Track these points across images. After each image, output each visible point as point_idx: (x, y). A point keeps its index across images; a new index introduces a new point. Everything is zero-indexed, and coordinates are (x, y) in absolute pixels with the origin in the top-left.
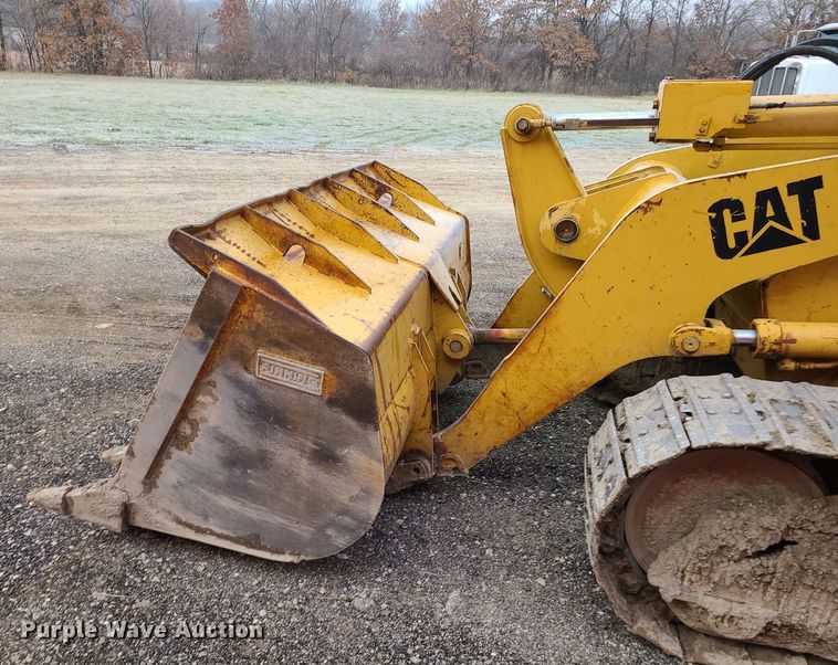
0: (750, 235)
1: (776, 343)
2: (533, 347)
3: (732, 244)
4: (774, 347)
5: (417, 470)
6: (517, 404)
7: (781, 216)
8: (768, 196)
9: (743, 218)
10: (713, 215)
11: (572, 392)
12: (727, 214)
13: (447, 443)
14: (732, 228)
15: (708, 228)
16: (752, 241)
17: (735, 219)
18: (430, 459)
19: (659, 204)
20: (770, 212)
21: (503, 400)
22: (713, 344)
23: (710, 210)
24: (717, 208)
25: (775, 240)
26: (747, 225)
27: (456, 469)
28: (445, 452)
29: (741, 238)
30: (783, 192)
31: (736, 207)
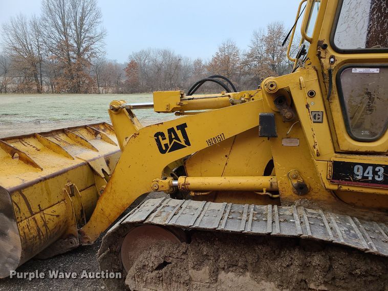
0: (169, 145)
1: (183, 185)
2: (109, 190)
3: (164, 148)
4: (183, 186)
5: (71, 243)
6: (107, 213)
7: (177, 138)
8: (171, 131)
9: (165, 139)
10: (156, 138)
11: (124, 208)
12: (160, 137)
13: (85, 231)
14: (163, 143)
15: (155, 143)
16: (170, 147)
17: (163, 139)
18: (76, 238)
19: (138, 134)
20: (173, 137)
21: (102, 212)
22: (163, 186)
23: (155, 136)
24: (157, 135)
25: (177, 147)
26: (167, 141)
27: (88, 242)
28: (84, 235)
29: (166, 145)
30: (176, 129)
31: (162, 134)
